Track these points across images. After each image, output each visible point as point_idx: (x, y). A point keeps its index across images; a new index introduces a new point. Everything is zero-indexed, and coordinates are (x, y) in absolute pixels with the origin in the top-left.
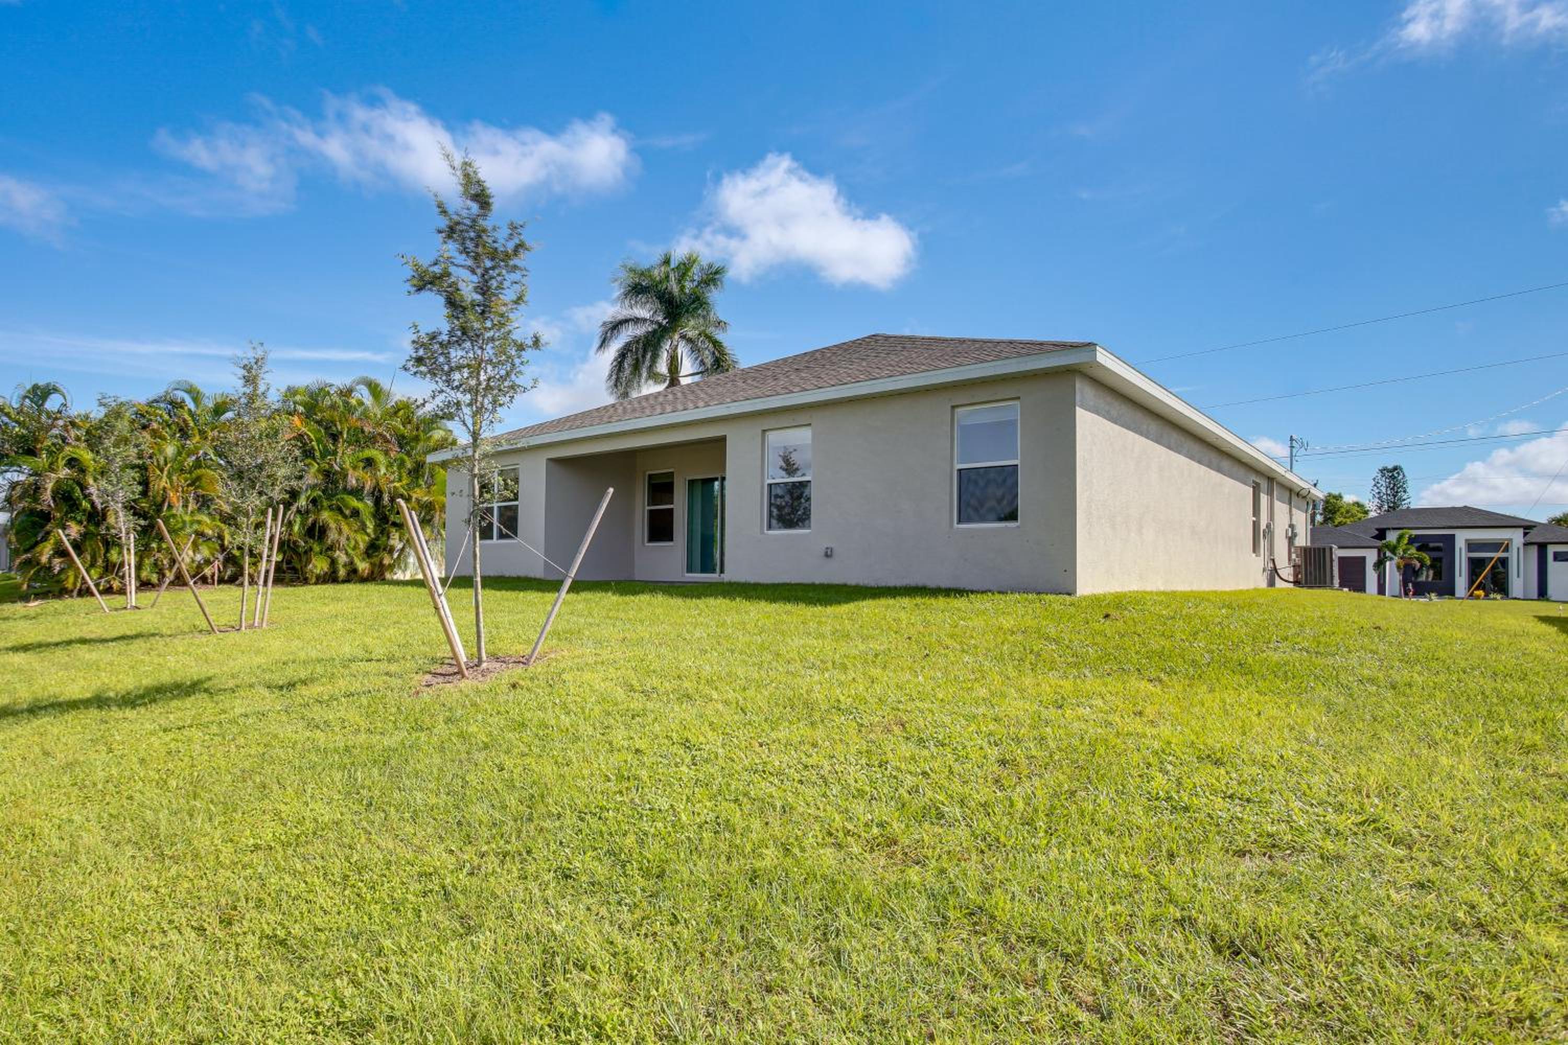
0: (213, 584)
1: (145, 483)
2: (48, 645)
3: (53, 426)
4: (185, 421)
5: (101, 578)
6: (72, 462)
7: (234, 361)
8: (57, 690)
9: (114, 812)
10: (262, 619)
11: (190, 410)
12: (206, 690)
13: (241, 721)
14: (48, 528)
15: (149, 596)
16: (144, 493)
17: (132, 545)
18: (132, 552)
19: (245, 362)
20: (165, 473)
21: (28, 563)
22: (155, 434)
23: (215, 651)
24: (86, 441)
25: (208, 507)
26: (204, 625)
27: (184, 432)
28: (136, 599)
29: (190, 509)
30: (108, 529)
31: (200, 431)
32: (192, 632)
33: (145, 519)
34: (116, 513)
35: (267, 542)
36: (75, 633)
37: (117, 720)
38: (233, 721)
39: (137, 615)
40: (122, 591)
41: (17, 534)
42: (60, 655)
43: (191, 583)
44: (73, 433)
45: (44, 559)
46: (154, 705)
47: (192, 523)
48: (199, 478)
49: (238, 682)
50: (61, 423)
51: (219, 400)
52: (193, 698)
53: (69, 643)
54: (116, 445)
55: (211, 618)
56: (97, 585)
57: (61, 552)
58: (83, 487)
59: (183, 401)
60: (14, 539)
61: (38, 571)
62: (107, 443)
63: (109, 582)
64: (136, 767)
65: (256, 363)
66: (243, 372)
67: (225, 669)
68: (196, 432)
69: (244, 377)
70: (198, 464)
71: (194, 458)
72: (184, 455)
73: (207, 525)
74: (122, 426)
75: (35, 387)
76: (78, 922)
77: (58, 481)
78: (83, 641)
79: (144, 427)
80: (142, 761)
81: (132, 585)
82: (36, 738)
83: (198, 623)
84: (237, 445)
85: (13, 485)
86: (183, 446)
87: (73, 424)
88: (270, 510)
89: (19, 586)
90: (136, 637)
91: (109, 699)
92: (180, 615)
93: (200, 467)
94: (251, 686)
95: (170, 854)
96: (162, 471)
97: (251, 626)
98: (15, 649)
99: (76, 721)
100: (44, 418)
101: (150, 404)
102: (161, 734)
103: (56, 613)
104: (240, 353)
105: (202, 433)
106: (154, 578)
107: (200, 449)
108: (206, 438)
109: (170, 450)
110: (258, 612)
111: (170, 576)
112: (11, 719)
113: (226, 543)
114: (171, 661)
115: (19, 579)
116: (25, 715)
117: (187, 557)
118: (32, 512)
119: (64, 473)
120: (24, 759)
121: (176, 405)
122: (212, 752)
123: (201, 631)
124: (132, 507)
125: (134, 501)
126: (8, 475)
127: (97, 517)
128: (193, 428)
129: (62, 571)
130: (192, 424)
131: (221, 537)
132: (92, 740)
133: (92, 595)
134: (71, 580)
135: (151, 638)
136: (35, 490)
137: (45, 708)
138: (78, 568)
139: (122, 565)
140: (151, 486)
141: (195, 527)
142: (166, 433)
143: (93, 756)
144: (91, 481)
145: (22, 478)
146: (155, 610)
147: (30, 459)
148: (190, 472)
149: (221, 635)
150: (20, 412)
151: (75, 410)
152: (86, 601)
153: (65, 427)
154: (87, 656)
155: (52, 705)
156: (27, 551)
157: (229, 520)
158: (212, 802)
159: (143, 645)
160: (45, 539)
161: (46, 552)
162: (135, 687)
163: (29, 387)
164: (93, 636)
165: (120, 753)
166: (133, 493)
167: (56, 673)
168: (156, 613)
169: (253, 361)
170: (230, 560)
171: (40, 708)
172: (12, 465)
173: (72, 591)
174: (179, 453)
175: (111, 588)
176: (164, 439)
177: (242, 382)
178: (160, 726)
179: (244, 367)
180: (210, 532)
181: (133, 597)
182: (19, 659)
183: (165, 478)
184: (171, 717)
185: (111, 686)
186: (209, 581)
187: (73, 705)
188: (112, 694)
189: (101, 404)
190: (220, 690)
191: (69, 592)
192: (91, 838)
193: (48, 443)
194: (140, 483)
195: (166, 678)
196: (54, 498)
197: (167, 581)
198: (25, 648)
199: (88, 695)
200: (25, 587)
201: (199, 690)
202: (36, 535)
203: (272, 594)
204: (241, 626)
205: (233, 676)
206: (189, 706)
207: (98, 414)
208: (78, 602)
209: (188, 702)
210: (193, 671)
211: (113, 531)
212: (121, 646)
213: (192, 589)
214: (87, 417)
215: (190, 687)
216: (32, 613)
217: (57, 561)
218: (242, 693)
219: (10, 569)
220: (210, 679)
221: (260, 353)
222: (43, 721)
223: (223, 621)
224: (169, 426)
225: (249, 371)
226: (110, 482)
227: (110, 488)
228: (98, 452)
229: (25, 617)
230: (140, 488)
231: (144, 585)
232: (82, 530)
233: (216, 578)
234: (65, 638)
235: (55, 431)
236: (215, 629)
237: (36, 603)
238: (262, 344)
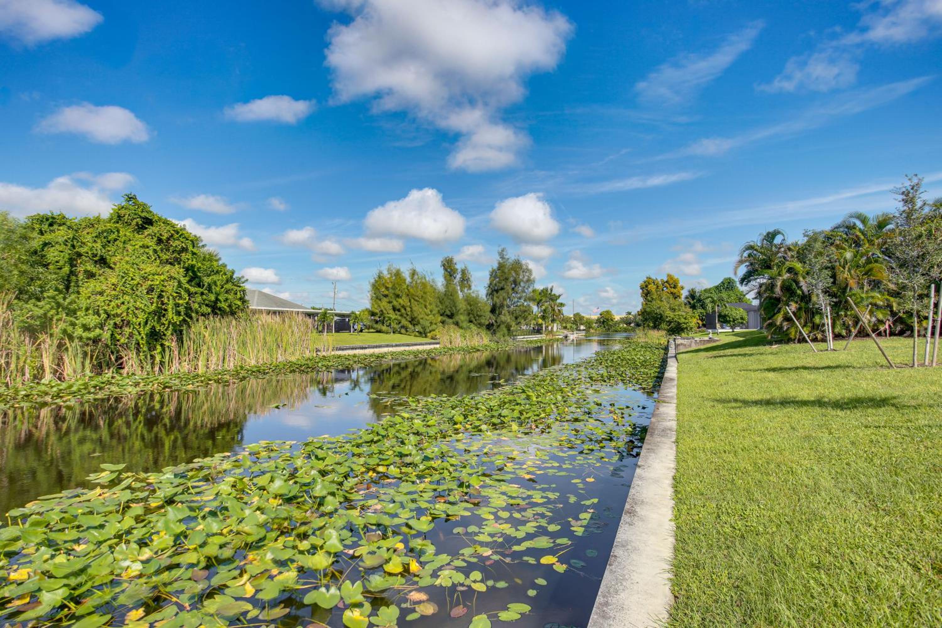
0: (886, 336)
1: (834, 276)
2: (785, 369)
3: (778, 252)
4: (857, 236)
5: (810, 332)
6: (790, 270)
7: (895, 191)
8: (794, 394)
9: (839, 471)
10: (932, 361)
11: (860, 229)
12: (893, 405)
13: (926, 429)
14: (779, 306)
15: (842, 343)
16: (834, 283)
17: (829, 314)
18: (829, 317)
19: (904, 190)
20: (847, 269)
21: (770, 325)
22: (838, 247)
23: (896, 380)
24: (797, 257)
25: (879, 288)
26: (885, 362)
27: (857, 243)
28: (834, 345)
29: (865, 289)
30: (813, 305)
31: (868, 241)
32: (875, 366)
33: (836, 298)
34: (818, 295)
35: (932, 307)
36: (799, 363)
37: (833, 416)
38: (919, 429)
39: (836, 354)
40: (824, 340)
41: (764, 310)
42: (793, 374)
43: (873, 335)
44: (790, 254)
45: (778, 323)
46: (856, 410)
47: (868, 298)
48: (871, 270)
49: (919, 402)
50: (783, 249)
51: (881, 219)
52: (883, 409)
53: (797, 368)
54: (815, 257)
55: (889, 358)
56: (809, 337)
57: (787, 319)
58: (797, 283)
59: (855, 224)
60: (763, 312)
61: (776, 330)
62: (811, 256)
63: (815, 335)
64: (849, 446)
65: (912, 189)
66: (901, 197)
67: (906, 392)
68: (866, 241)
69: (903, 200)
70: (868, 261)
71: (865, 258)
72: (858, 257)
73: (878, 299)
74: (818, 246)
75: (768, 234)
76: (825, 530)
77: (784, 281)
78: (805, 368)
79: (832, 244)
80: (853, 443)
81: (830, 336)
82: (786, 419)
83: (879, 361)
84: (901, 245)
85: (761, 286)
86: (857, 252)
87: (789, 249)
88: (933, 286)
89: (765, 338)
90: (837, 367)
91: (825, 402)
92: (865, 355)
93: (871, 263)
94: (931, 406)
95: (882, 507)
96: (844, 268)
97: (923, 365)
98: (769, 370)
99: (807, 413)
100: (774, 249)
101: (832, 231)
102: (863, 428)
103: (787, 352)
104: (899, 186)
105: (871, 242)
106: (844, 333)
107: (869, 251)
108: (873, 245)
109: (848, 255)
110: (927, 356)
111: (854, 331)
112: (772, 406)
113: (894, 309)
114: (864, 384)
115: (766, 334)
116: (779, 405)
117: (866, 318)
118: (770, 298)
119: (786, 276)
120: (781, 429)
121: (850, 228)
122: (905, 447)
123: (882, 366)
124: (828, 292)
125: (828, 288)
126: (758, 280)
127: (806, 298)
128: (863, 240)
129: (788, 329)
130: (862, 237)
131: (890, 306)
132: (818, 425)
133: (807, 342)
134: (793, 333)
135: (847, 369)
136: (771, 287)
137: (789, 403)
138: (797, 327)
139: (823, 325)
140: (837, 278)
141: (870, 300)
142: (845, 245)
143: (821, 435)
144: (801, 279)
145: (765, 281)
146: (846, 352)
147: (769, 271)
148: (864, 267)
149: (899, 370)
150: (762, 247)
151: (789, 241)
152: (803, 345)
153: (785, 252)
154: (808, 376)
155: (793, 402)
156: (769, 319)
157: (896, 294)
158: (911, 480)
159: (842, 372)
160: (779, 311)
161: (779, 319)
162: (841, 398)
163: (765, 234)
164: (810, 365)
165: (837, 436)
166: (828, 283)
167: (792, 385)
168: (848, 354)
169: (909, 188)
170: (900, 320)
171: (787, 403)
172: (760, 275)
173: (794, 340)
174: (855, 256)
175: (816, 338)
176: (844, 249)
177: (902, 203)
178: (862, 424)
179: (903, 193)
180: (881, 303)
181: (832, 344)
182: (771, 375)
183: (846, 272)
184: (869, 419)
185: (826, 395)
186: (883, 334)
187: (805, 403)
188: (826, 400)
189: (805, 236)
190: (904, 406)
191: (793, 341)
192: (826, 482)
193: (776, 261)
194: (831, 277)
195: (861, 393)
196: (781, 290)
197: (854, 334)
198: (774, 370)
199: (813, 399)
200: (769, 337)
201: (888, 404)
202: (774, 310)
203: (939, 343)
204: (914, 364)
205: (913, 398)
206: (881, 414)
207: (802, 241)
208: (798, 346)
209: (881, 411)
210: (881, 392)
211: (817, 306)
212: (828, 372)
213: (874, 339)
214: (796, 244)
215: (880, 401)
216: (774, 351)
217: (785, 323)
218: (924, 410)
219: (761, 328)
220: (895, 398)
221: (915, 181)
222: (789, 410)
223: (898, 360)
224: (847, 241)
225: (907, 195)
226: (813, 278)
227: (814, 282)
228: (805, 263)
229: (771, 353)
230: (832, 280)
231: (837, 336)
232: (798, 306)
233: (888, 332)
234: (794, 365)
235: (780, 255)
236: (893, 365)
237: (776, 346)
238: (916, 175)
